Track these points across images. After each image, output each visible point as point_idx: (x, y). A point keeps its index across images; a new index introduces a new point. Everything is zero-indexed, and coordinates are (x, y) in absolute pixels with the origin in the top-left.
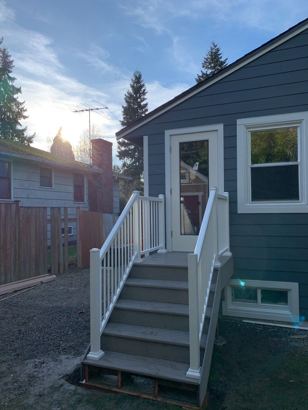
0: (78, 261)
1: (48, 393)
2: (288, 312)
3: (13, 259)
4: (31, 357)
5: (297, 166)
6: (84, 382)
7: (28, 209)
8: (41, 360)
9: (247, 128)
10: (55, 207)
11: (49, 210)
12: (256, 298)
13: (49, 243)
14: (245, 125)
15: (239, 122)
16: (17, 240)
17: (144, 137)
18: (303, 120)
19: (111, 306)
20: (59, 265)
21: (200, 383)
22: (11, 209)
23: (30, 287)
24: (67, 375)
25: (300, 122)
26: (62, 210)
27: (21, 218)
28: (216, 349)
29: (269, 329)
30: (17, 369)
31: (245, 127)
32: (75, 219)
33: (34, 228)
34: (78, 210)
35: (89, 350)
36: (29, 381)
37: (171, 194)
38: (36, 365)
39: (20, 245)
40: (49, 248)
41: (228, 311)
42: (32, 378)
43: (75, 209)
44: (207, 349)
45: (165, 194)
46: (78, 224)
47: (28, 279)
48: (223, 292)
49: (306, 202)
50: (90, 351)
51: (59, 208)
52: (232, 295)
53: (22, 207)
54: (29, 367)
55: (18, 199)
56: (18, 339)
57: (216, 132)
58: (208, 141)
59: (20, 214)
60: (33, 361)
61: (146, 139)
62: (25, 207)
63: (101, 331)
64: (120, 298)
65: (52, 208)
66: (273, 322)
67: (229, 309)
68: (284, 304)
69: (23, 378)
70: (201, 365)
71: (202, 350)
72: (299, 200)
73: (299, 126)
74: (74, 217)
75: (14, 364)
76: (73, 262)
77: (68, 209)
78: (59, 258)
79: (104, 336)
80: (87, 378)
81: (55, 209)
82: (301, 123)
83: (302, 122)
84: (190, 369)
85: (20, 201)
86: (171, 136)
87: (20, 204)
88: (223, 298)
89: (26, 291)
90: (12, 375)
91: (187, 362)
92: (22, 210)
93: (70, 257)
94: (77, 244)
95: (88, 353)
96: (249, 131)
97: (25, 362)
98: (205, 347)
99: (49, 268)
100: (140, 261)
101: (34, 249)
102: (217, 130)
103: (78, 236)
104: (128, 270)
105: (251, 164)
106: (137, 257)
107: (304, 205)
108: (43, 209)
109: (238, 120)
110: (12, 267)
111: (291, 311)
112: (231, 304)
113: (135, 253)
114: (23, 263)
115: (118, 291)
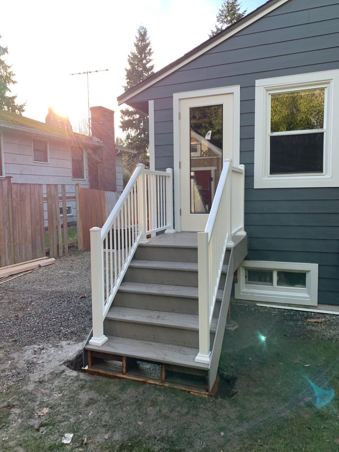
0: (79, 243)
1: (49, 380)
2: (306, 295)
3: (7, 241)
4: (30, 343)
5: (322, 134)
6: (86, 368)
7: (21, 186)
8: (41, 346)
9: (267, 90)
11: (44, 187)
12: (271, 281)
13: (46, 224)
14: (264, 87)
15: (259, 83)
16: (11, 220)
17: (149, 101)
18: (332, 79)
19: (114, 290)
20: (58, 247)
21: (209, 368)
22: (3, 186)
23: (27, 271)
24: (68, 361)
25: (328, 82)
26: (60, 187)
27: (14, 196)
28: (227, 333)
29: (284, 312)
30: (15, 355)
31: (265, 89)
32: (75, 197)
33: (29, 207)
34: (77, 187)
36: (28, 367)
37: (180, 167)
38: (35, 351)
39: (14, 226)
40: (46, 229)
41: (241, 294)
42: (31, 365)
43: (74, 186)
44: (218, 334)
45: (173, 168)
46: (78, 203)
47: (25, 263)
48: (236, 273)
49: (330, 175)
50: (92, 336)
51: (56, 186)
52: (246, 277)
53: (14, 183)
54: (28, 353)
55: (10, 175)
56: (15, 324)
57: (231, 96)
58: (222, 105)
59: (13, 192)
60: (32, 347)
61: (151, 104)
62: (18, 184)
63: (104, 315)
64: (124, 280)
65: (48, 185)
66: (289, 305)
67: (243, 292)
68: (303, 286)
69: (22, 364)
70: (211, 350)
71: (212, 334)
72: (323, 172)
73: (326, 87)
74: (74, 195)
75: (12, 351)
76: (74, 244)
77: (66, 186)
78: (58, 240)
79: (107, 321)
80: (90, 363)
81: (51, 186)
82: (328, 83)
83: (330, 83)
84: (199, 354)
85: (13, 177)
86: (180, 100)
87: (13, 181)
88: (235, 281)
89: (23, 275)
90: (10, 362)
91: (196, 347)
92: (14, 187)
93: (70, 239)
94: (77, 225)
95: (90, 338)
96: (269, 94)
97: (23, 348)
98: (216, 331)
99: (47, 251)
100: (145, 241)
101: (30, 230)
102: (233, 93)
103: (78, 215)
104: (132, 251)
105: (271, 132)
106: (142, 237)
107: (329, 179)
108: (38, 186)
109: (256, 81)
110: (7, 249)
111: (309, 294)
112: (244, 286)
113: (141, 233)
114: (18, 245)
115: (122, 274)
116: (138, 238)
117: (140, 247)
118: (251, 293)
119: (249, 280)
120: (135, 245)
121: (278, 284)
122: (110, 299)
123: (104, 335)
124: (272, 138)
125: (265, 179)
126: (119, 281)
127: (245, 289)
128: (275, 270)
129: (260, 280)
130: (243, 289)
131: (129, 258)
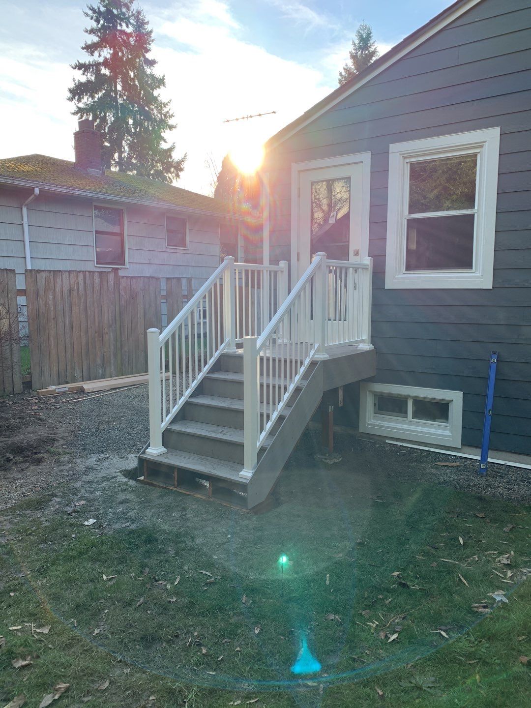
1: (98, 481)
2: (448, 433)
3: (112, 347)
4: (99, 452)
5: (473, 215)
6: (142, 478)
7: (132, 280)
8: (106, 456)
9: (405, 158)
10: (173, 278)
11: (163, 282)
12: (405, 411)
14: (400, 153)
15: (394, 148)
16: (118, 322)
18: (485, 142)
21: (248, 483)
22: (108, 281)
24: (126, 470)
25: (480, 145)
26: (184, 282)
27: (122, 292)
29: (415, 452)
30: (78, 461)
31: (402, 156)
33: (142, 306)
35: (149, 446)
36: (85, 471)
37: (298, 260)
38: (100, 460)
39: (122, 329)
41: (367, 426)
42: (89, 469)
45: (289, 260)
49: (479, 272)
51: (179, 280)
53: (123, 277)
54: (92, 461)
56: (92, 436)
57: (360, 165)
58: (350, 178)
59: (121, 287)
60: (98, 455)
62: (128, 277)
65: (168, 279)
66: (426, 444)
67: (369, 424)
68: (444, 421)
69: (82, 468)
72: (472, 268)
73: (479, 152)
75: (78, 456)
77: (193, 280)
79: (167, 431)
80: (146, 474)
81: (172, 280)
82: (482, 147)
83: (484, 146)
84: (243, 470)
86: (299, 171)
90: (71, 465)
92: (123, 281)
95: (147, 448)
96: (407, 162)
97: (89, 456)
100: (232, 350)
101: (143, 336)
102: (362, 162)
105: (409, 214)
106: (229, 345)
107: (478, 277)
108: (154, 280)
109: (391, 145)
110: (112, 357)
111: (451, 432)
112: (372, 417)
113: (227, 340)
114: (127, 353)
115: (194, 384)
116: (222, 347)
118: (378, 426)
119: (379, 410)
120: (217, 354)
121: (415, 416)
123: (162, 445)
124: (409, 221)
125: (400, 276)
127: (372, 421)
128: (411, 397)
130: (370, 421)
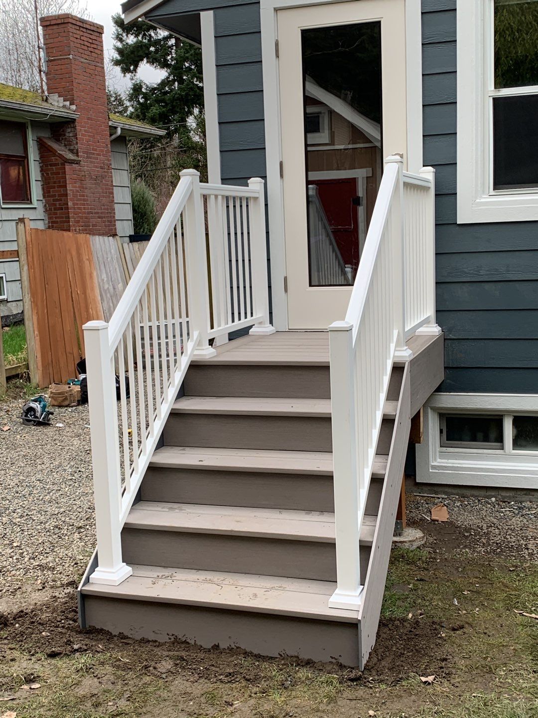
0: (31, 367)
17: (202, 13)
19: (142, 466)
21: (360, 618)
34: (21, 226)
37: (282, 175)
41: (430, 471)
44: (378, 547)
46: (26, 268)
50: (97, 566)
52: (441, 431)
58: (379, 22)
61: (207, 20)
63: (123, 518)
64: (162, 443)
67: (434, 467)
70: (362, 583)
71: (365, 549)
74: (14, 247)
76: (19, 371)
79: (129, 531)
84: (337, 591)
86: (276, 10)
95: (92, 570)
98: (372, 542)
103: (27, 299)
104: (178, 377)
105: (495, 88)
106: (199, 344)
113: (195, 334)
115: (157, 427)
116: (190, 346)
117: (195, 367)
118: (453, 469)
119: (448, 439)
120: (184, 363)
122: (134, 483)
123: (123, 562)
124: (497, 101)
125: (483, 200)
126: (151, 443)
127: (439, 460)
128: (508, 412)
129: (474, 439)
130: (435, 460)
131: (172, 391)
